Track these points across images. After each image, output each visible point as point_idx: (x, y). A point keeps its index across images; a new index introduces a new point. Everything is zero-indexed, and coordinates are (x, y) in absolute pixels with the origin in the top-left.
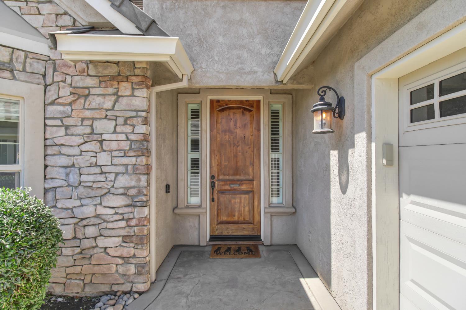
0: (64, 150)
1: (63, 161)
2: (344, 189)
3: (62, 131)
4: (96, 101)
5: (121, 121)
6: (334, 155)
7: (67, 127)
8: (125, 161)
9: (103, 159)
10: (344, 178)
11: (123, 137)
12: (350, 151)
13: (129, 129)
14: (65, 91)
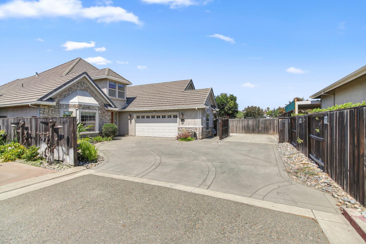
0: (102, 120)
1: (102, 121)
2: (131, 124)
3: (102, 118)
4: (106, 114)
5: (108, 116)
6: (129, 121)
7: (103, 117)
8: (109, 121)
9: (107, 121)
10: (131, 123)
11: (109, 118)
12: (132, 120)
13: (109, 117)
14: (102, 112)
